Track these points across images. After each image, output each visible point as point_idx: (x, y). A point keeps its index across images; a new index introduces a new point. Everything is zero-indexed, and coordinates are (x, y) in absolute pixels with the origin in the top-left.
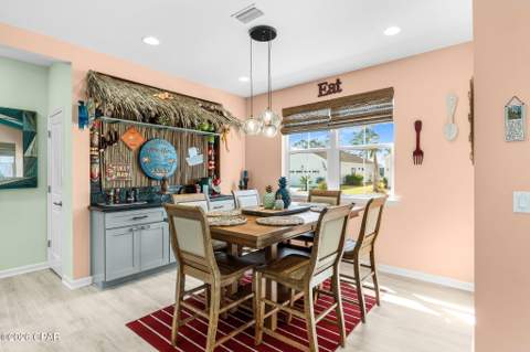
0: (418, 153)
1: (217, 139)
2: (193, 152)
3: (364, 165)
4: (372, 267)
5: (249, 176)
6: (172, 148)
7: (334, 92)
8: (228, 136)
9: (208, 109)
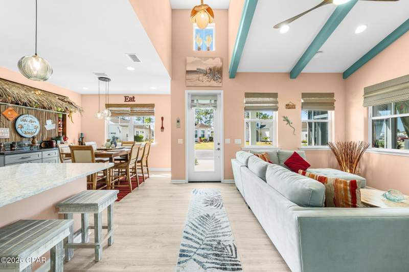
0: (162, 128)
1: (64, 116)
2: (49, 122)
3: (144, 130)
4: (147, 166)
5: (84, 136)
6: (36, 120)
7: (132, 101)
8: (73, 115)
9: (62, 100)
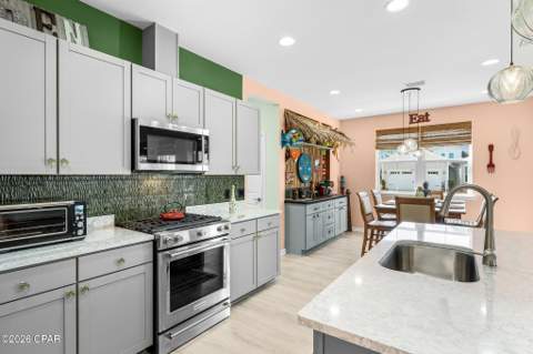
0: (491, 166)
1: (328, 152)
5: (345, 180)
7: (423, 121)
8: (339, 150)
